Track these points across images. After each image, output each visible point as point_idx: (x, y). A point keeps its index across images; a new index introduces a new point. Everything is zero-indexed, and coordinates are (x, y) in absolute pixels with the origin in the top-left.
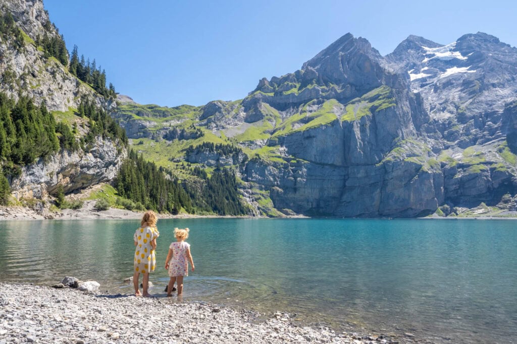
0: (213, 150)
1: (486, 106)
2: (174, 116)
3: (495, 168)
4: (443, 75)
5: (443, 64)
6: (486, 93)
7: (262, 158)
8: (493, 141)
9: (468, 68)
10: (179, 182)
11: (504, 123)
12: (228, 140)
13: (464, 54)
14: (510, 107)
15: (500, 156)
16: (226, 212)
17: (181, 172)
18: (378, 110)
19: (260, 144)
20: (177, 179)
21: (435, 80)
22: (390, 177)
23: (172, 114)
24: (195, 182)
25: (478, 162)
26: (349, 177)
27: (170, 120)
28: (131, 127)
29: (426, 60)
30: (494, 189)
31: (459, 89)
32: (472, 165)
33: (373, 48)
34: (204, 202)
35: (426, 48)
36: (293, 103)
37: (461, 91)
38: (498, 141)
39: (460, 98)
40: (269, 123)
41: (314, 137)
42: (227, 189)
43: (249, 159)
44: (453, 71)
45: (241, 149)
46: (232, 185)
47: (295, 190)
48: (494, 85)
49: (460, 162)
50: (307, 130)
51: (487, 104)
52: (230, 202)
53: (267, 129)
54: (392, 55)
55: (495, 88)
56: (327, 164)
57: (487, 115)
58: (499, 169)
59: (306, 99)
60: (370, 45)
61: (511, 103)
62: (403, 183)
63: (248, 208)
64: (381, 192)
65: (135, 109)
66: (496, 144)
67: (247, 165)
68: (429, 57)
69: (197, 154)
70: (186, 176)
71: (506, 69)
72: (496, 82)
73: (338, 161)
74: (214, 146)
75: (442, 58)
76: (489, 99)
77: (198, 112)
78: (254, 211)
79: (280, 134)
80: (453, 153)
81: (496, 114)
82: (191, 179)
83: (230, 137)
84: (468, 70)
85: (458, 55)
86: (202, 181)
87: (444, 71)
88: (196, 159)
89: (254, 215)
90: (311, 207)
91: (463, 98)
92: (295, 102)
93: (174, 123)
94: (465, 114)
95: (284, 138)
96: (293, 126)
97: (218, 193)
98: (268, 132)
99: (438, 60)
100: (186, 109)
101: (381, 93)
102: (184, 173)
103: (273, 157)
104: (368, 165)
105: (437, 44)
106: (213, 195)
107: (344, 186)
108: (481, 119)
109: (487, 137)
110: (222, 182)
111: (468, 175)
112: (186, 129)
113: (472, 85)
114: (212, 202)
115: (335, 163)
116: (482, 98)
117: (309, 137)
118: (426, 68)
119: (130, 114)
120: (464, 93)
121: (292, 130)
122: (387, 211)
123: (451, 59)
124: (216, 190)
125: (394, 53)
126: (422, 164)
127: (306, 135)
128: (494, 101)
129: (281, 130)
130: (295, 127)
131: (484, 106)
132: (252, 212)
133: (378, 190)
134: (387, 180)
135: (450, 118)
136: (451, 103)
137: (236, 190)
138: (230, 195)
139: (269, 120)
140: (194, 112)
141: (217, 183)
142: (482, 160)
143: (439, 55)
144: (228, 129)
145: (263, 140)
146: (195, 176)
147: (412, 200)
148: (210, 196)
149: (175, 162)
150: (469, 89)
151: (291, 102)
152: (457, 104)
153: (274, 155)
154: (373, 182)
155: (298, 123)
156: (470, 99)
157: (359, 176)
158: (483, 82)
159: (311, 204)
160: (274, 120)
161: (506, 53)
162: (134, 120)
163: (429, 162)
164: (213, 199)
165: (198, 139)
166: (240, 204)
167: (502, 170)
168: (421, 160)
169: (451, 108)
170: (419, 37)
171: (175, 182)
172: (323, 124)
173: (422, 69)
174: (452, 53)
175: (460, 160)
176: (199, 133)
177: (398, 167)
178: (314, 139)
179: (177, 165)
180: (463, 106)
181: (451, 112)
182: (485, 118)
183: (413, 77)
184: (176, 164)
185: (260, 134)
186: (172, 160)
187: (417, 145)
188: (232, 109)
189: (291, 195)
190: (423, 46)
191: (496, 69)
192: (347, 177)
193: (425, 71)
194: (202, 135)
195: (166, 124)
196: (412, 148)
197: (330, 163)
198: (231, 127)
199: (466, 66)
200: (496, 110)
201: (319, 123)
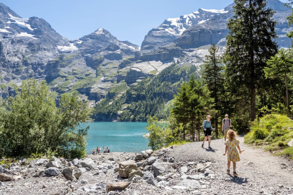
1: (39, 60)
4: (18, 35)
5: (19, 29)
6: (40, 52)
8: (40, 79)
9: (33, 36)
11: (46, 70)
13: (32, 27)
14: (50, 63)
21: (13, 36)
29: (9, 22)
31: (26, 46)
35: (11, 15)
37: (27, 47)
38: (42, 79)
39: (26, 51)
44: (24, 34)
48: (45, 49)
49: (20, 88)
51: (40, 59)
55: (45, 51)
57: (39, 65)
61: (51, 61)
66: (41, 81)
68: (12, 22)
71: (52, 42)
72: (46, 48)
75: (20, 25)
76: (41, 56)
80: (17, 82)
81: (43, 65)
84: (33, 37)
85: (28, 26)
87: (19, 33)
94: (27, 61)
99: (16, 25)
105: (18, 16)
108: (35, 66)
109: (37, 76)
113: (33, 46)
116: (38, 55)
118: (8, 27)
120: (29, 49)
123: (24, 27)
128: (43, 58)
131: (38, 59)
135: (18, 61)
136: (20, 53)
143: (18, 22)
150: (31, 48)
152: (24, 54)
156: (31, 53)
158: (39, 46)
161: (53, 34)
169: (20, 56)
170: (7, 6)
173: (6, 27)
174: (26, 24)
180: (27, 56)
181: (20, 59)
182: (38, 66)
190: (9, 13)
191: (47, 41)
193: (7, 29)
199: (32, 34)
200: (44, 63)
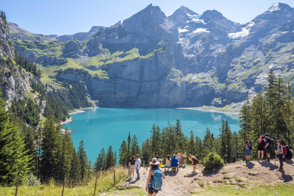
0: (73, 72)
2: (50, 48)
3: (208, 85)
4: (194, 31)
5: (195, 26)
7: (99, 77)
9: (206, 29)
10: (56, 91)
11: (216, 62)
12: (81, 64)
13: (205, 21)
14: (219, 55)
15: (211, 79)
16: (80, 106)
17: (56, 84)
18: (158, 53)
19: (98, 68)
20: (54, 90)
21: (190, 34)
22: (162, 88)
23: (49, 47)
24: (64, 91)
25: (202, 82)
26: (142, 87)
27: (48, 51)
28: (25, 54)
29: (188, 22)
30: (207, 95)
31: (200, 41)
32: (199, 83)
33: (162, 12)
34: (68, 101)
35: (189, 15)
36: (117, 44)
37: (201, 43)
40: (103, 55)
41: (126, 66)
42: (80, 93)
43: (92, 77)
44: (199, 30)
45: (88, 71)
46: (83, 91)
47: (115, 93)
49: (194, 81)
50: (123, 62)
52: (81, 101)
53: (102, 58)
54: (171, 17)
56: (132, 80)
57: (210, 57)
58: (209, 86)
59: (124, 42)
60: (160, 10)
61: (220, 53)
62: (168, 91)
63: (91, 103)
64: (157, 95)
65: (27, 44)
66: (211, 72)
67: (91, 80)
68: (189, 20)
69: (65, 74)
70: (59, 88)
71: (222, 32)
72: (217, 39)
73: (137, 78)
74: (74, 70)
75: (195, 21)
76: (212, 48)
77: (63, 46)
78: (94, 105)
79: (109, 63)
80: (192, 76)
81: (213, 57)
82: (62, 89)
83: (82, 63)
85: (202, 21)
86: (67, 90)
87: (195, 29)
88: (64, 77)
89: (94, 107)
90: (123, 101)
91: (200, 47)
92: (118, 43)
93: (50, 53)
94: (200, 56)
95: (111, 65)
96: (116, 59)
97: (76, 96)
98: (103, 61)
99: (193, 22)
100: (57, 44)
101: (161, 44)
102: (57, 85)
103: (104, 76)
104: (152, 81)
105: (195, 13)
106: (73, 98)
107: (140, 91)
109: (208, 68)
110: (78, 90)
111: (197, 88)
112: (57, 57)
114: (73, 101)
115: (136, 80)
117: (124, 66)
118: (187, 26)
119: (24, 46)
120: (202, 44)
121: (115, 61)
122: (159, 104)
123: (199, 23)
124: (75, 95)
125: (173, 16)
126: (177, 81)
127: (122, 65)
128: (214, 50)
129: (110, 60)
130: (117, 59)
132: (93, 105)
133: (156, 94)
134: (160, 89)
135: (193, 57)
136: (195, 49)
137: (85, 94)
138: (82, 97)
139: (104, 53)
140: (61, 46)
141: (75, 91)
142: (204, 81)
143: (194, 20)
144: (81, 58)
145: (100, 65)
146: (64, 87)
147: (171, 99)
148: (72, 98)
149: (52, 78)
150: (204, 42)
151: (116, 43)
152: (198, 50)
153: (105, 75)
154: (153, 90)
155: (118, 57)
156: (203, 48)
157: (147, 86)
158: (211, 39)
159: (122, 100)
160: (106, 53)
161: (225, 23)
162: (27, 51)
163: (180, 81)
164: (73, 100)
165: (65, 64)
166: (87, 101)
167: (211, 86)
168: (177, 79)
169: (195, 52)
170: (186, 7)
171: (54, 92)
172: (131, 59)
173: (185, 27)
174: (200, 20)
175: (194, 80)
176: (65, 60)
177: (166, 83)
178: (126, 67)
179: (53, 81)
180: (200, 52)
181: (194, 54)
182: (209, 59)
183: (180, 31)
184: (53, 79)
185: (99, 62)
186: (50, 77)
187: (176, 71)
188: (83, 45)
189: (112, 96)
190: (187, 13)
191: (218, 32)
192: (141, 87)
193: (186, 27)
194: (66, 62)
195: (46, 54)
196: (173, 73)
197: (133, 79)
198: (82, 56)
199: (206, 28)
200: (214, 55)
201: (129, 59)
